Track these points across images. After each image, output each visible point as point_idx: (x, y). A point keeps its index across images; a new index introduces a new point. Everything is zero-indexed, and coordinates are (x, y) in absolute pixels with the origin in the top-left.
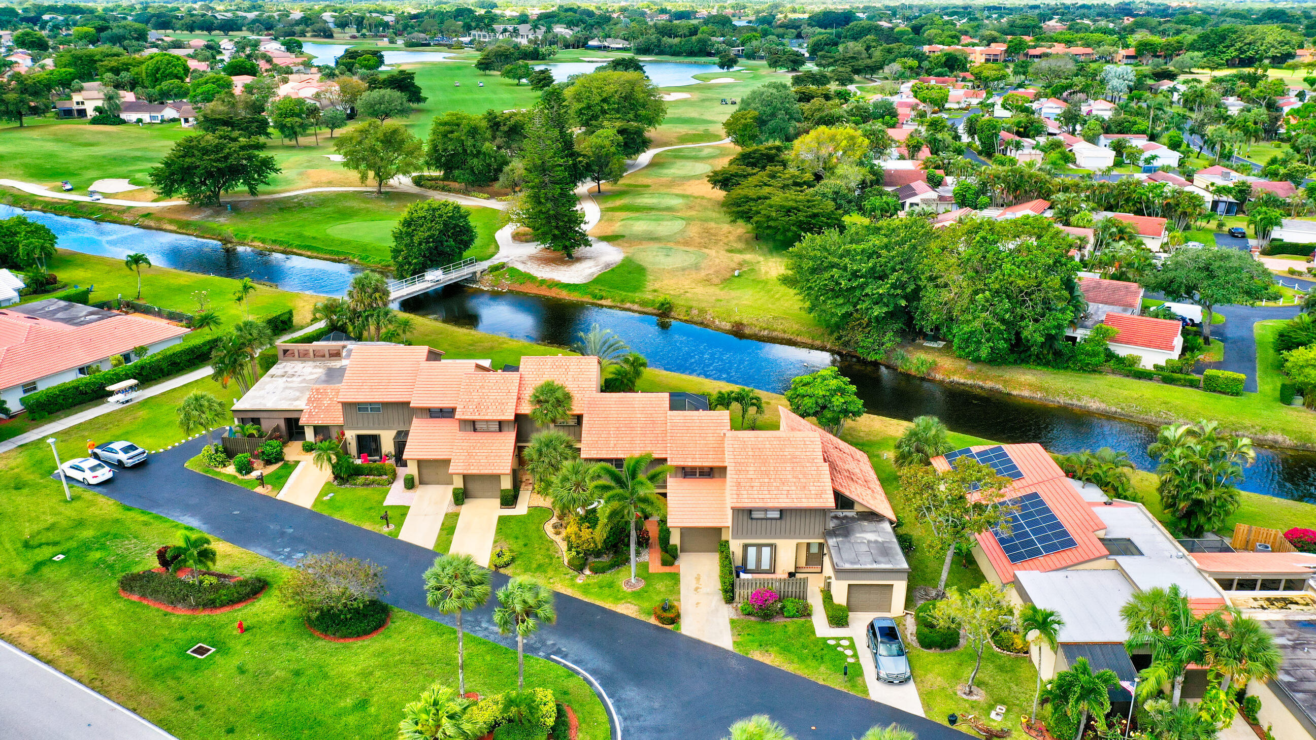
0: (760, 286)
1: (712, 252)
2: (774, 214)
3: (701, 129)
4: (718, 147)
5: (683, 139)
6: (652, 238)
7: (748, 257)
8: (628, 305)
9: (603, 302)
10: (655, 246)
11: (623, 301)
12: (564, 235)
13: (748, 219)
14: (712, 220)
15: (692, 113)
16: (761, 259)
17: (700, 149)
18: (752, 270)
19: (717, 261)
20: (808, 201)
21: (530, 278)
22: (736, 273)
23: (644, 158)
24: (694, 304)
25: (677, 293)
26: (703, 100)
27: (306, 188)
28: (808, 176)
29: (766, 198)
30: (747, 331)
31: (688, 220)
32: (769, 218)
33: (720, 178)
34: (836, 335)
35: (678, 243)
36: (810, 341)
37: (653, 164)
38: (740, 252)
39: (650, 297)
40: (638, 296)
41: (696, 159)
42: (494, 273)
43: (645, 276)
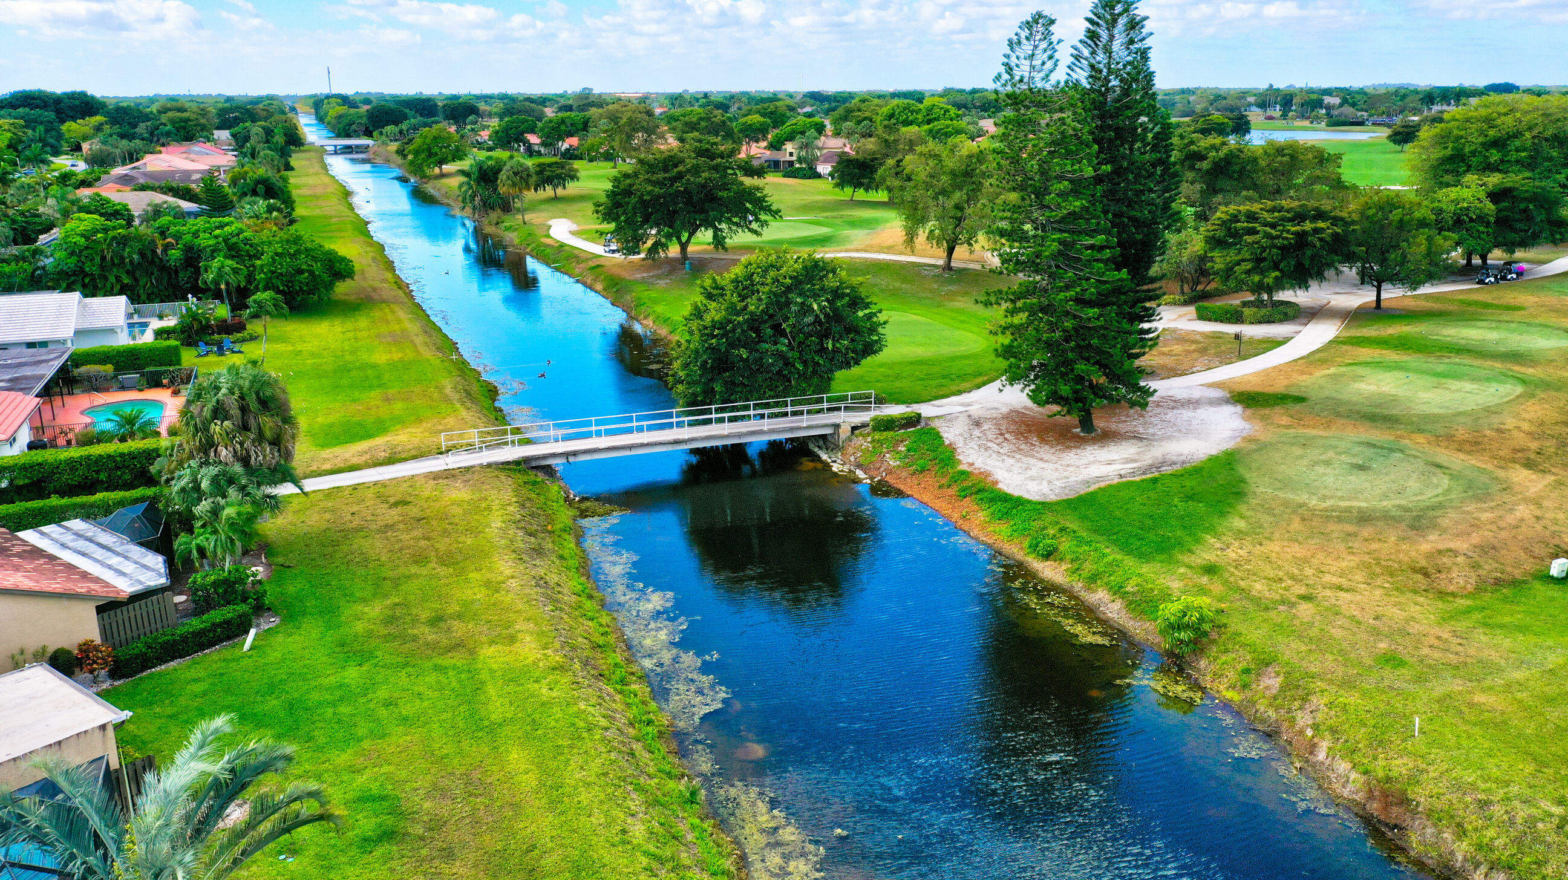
1: (1537, 484)
6: (1376, 417)
8: (1099, 596)
9: (1046, 567)
10: (1355, 436)
19: (1522, 513)
24: (1289, 652)
25: (1273, 593)
30: (1418, 840)
31: (1537, 388)
35: (1438, 440)
40: (1144, 573)
42: (877, 436)
43: (1222, 514)
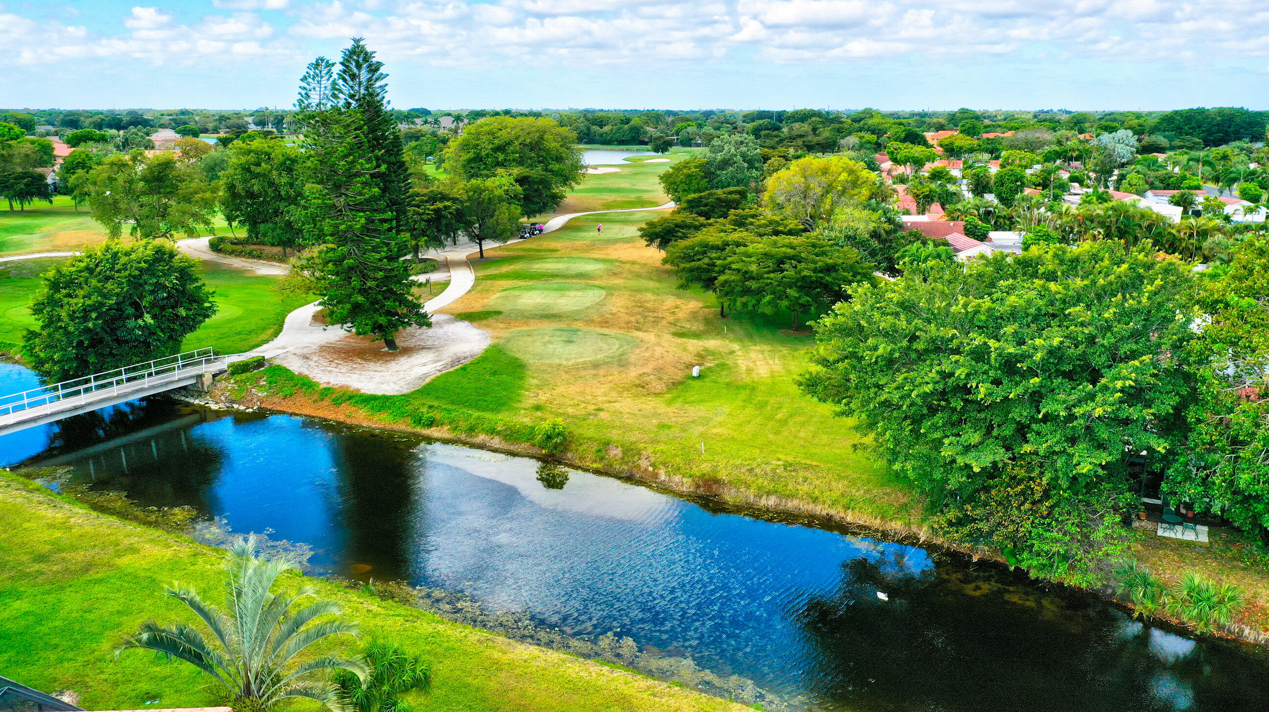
0: (743, 395)
1: (650, 337)
2: (753, 268)
3: (633, 196)
4: (654, 211)
5: (608, 206)
6: (548, 316)
7: (712, 343)
8: (481, 438)
9: (434, 432)
10: (549, 327)
11: (472, 429)
12: (375, 305)
13: (709, 283)
14: (647, 290)
15: (624, 184)
16: (736, 346)
17: (631, 214)
18: (722, 366)
19: (659, 350)
20: (814, 246)
21: (304, 384)
22: (695, 371)
23: (555, 222)
24: (614, 435)
25: (580, 411)
26: (636, 174)
28: (792, 224)
29: (738, 244)
30: (730, 497)
31: (610, 290)
32: (747, 276)
33: (659, 229)
34: (952, 514)
35: (590, 322)
36: (877, 523)
37: (565, 228)
38: (697, 335)
39: (527, 421)
40: (503, 419)
41: (625, 222)
42: (238, 377)
43: (521, 378)
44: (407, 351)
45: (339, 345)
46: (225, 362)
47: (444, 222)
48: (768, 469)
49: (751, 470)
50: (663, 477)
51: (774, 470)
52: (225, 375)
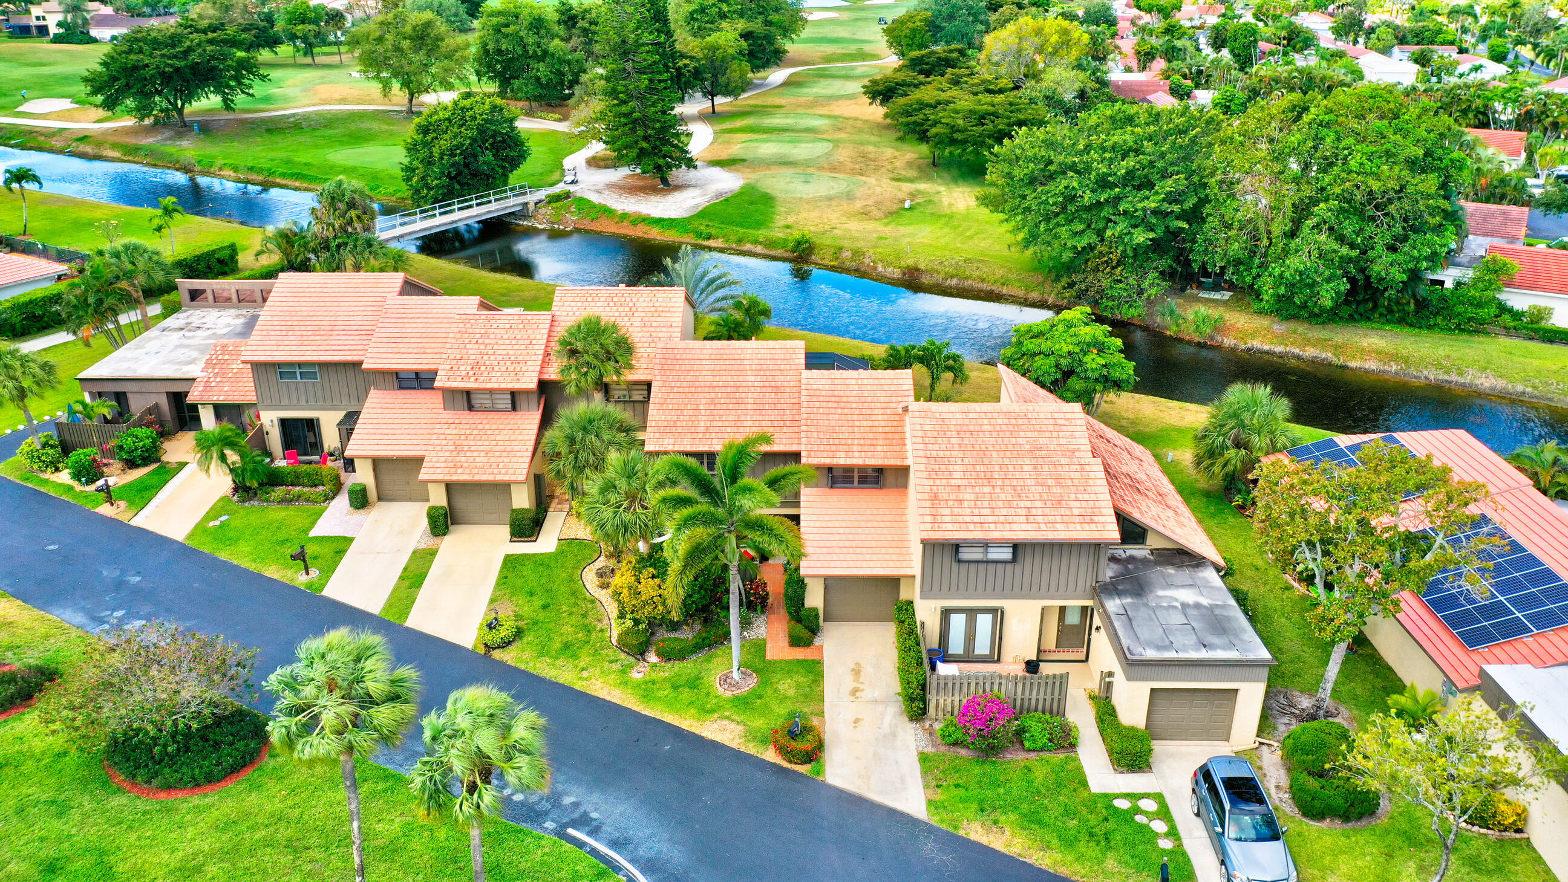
0: (943, 220)
1: (872, 180)
2: (960, 122)
3: (852, 48)
4: (876, 66)
5: (828, 59)
6: (785, 163)
7: (923, 186)
8: (748, 247)
9: (711, 243)
10: (788, 172)
11: (740, 241)
12: (655, 151)
13: (923, 136)
14: (869, 143)
15: (843, 33)
16: (942, 188)
17: (852, 68)
18: (930, 202)
19: (878, 190)
20: (1011, 104)
21: (606, 212)
22: (907, 205)
23: (777, 76)
24: (846, 244)
25: (820, 228)
26: (857, 20)
27: (309, 106)
28: (1004, 83)
29: (948, 103)
30: (925, 280)
31: (836, 143)
32: (954, 128)
33: (881, 88)
34: (1064, 281)
35: (821, 168)
36: (1021, 293)
37: (787, 84)
38: (911, 180)
39: (781, 235)
40: (762, 234)
41: (847, 77)
42: (554, 205)
43: (773, 207)
44: (678, 188)
45: (623, 183)
46: (541, 194)
47: (683, 79)
48: (953, 262)
49: (941, 263)
50: (880, 269)
51: (957, 263)
52: (543, 204)
